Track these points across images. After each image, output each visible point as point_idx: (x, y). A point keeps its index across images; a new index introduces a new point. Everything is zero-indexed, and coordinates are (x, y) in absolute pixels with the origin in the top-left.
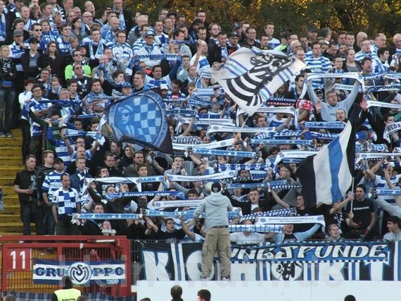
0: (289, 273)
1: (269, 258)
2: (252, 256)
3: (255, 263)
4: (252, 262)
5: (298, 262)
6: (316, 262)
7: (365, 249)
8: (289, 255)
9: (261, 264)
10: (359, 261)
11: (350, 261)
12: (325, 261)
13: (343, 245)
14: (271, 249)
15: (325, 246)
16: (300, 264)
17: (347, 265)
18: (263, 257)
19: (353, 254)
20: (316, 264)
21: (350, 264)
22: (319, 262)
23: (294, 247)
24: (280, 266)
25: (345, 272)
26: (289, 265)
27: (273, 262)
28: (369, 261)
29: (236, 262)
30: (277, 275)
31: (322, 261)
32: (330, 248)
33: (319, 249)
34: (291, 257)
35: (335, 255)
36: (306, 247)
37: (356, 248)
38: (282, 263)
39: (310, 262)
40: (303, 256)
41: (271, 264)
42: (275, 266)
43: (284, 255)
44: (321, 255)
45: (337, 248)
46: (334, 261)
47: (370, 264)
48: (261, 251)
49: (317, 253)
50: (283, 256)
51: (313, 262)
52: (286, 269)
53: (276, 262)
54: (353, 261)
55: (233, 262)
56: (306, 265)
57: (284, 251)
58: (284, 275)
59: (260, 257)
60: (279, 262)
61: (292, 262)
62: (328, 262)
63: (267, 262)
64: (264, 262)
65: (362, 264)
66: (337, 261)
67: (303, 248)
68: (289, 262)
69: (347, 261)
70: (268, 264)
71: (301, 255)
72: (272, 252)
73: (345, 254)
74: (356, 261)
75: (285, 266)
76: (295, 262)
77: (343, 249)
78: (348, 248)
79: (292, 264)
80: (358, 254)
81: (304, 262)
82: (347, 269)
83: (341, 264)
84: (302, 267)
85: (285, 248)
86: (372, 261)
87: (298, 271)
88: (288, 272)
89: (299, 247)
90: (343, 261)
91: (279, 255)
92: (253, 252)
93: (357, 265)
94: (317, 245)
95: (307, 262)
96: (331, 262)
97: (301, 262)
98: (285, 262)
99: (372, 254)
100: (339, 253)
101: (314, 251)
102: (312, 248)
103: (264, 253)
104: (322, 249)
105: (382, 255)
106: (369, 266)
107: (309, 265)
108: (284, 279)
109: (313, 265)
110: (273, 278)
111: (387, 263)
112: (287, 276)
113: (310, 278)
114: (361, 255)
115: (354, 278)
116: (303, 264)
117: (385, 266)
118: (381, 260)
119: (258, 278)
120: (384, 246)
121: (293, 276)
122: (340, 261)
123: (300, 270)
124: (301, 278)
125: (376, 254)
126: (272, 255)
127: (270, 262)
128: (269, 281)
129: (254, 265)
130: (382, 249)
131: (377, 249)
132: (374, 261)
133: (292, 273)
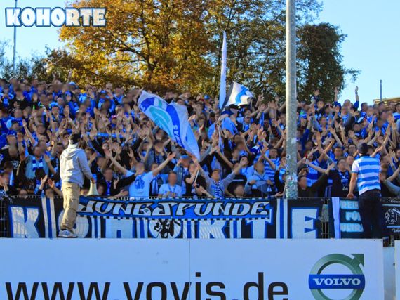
0: (168, 231)
1: (146, 214)
2: (128, 212)
3: (131, 218)
4: (128, 218)
5: (177, 220)
6: (196, 219)
7: (246, 207)
8: (168, 212)
9: (138, 221)
10: (241, 219)
11: (231, 219)
12: (205, 219)
13: (224, 203)
14: (148, 205)
15: (206, 203)
16: (179, 222)
17: (228, 223)
18: (140, 212)
19: (235, 212)
20: (196, 222)
21: (231, 222)
22: (199, 219)
23: (173, 204)
24: (158, 224)
25: (226, 231)
26: (168, 223)
27: (150, 219)
28: (250, 219)
29: (112, 218)
30: (154, 232)
31: (202, 219)
32: (210, 205)
33: (199, 206)
34: (169, 214)
35: (216, 212)
36: (185, 204)
37: (237, 206)
38: (160, 220)
39: (189, 219)
40: (182, 214)
41: (149, 221)
42: (153, 223)
43: (163, 212)
44: (201, 212)
45: (218, 206)
46: (215, 219)
47: (252, 222)
48: (138, 206)
49: (197, 211)
50: (160, 213)
51: (193, 219)
52: (164, 227)
53: (153, 219)
54: (234, 219)
55: (108, 217)
56: (185, 223)
57: (162, 207)
58: (162, 233)
59: (136, 212)
60: (157, 221)
61: (170, 219)
62: (209, 219)
63: (144, 219)
64: (140, 218)
65: (244, 222)
66: (218, 219)
67: (182, 206)
68: (167, 220)
69: (228, 219)
70: (145, 222)
71: (180, 212)
72: (149, 207)
73: (226, 212)
74: (237, 219)
75: (164, 224)
76: (173, 219)
77: (224, 207)
78: (229, 205)
79: (171, 222)
80: (239, 212)
81: (183, 219)
82: (229, 228)
83: (222, 223)
84: (181, 225)
85: (163, 204)
86: (253, 219)
87: (177, 229)
88: (167, 230)
89: (178, 204)
90: (224, 219)
91: (157, 212)
92: (129, 207)
93: (239, 223)
94: (197, 202)
95: (186, 219)
96: (212, 222)
97: (180, 219)
98: (163, 219)
99: (254, 212)
100: (220, 211)
101: (194, 208)
102: (191, 205)
103: (141, 208)
104: (202, 206)
105: (264, 213)
106: (251, 224)
107: (189, 223)
108: (163, 237)
109: (193, 223)
110: (150, 236)
111: (269, 221)
112: (166, 234)
113: (189, 236)
114: (243, 213)
115: (235, 236)
116: (182, 222)
117: (267, 224)
118: (263, 218)
119: (135, 236)
120: (265, 203)
121: (172, 235)
122: (221, 219)
123: (179, 228)
124: (181, 236)
125: (258, 211)
126: (149, 211)
127: (147, 218)
128: (147, 240)
129: (131, 220)
130: (264, 207)
131: (259, 206)
132: (256, 219)
133: (171, 232)
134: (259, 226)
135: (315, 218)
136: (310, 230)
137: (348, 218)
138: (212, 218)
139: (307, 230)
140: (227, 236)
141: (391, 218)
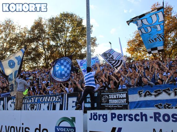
1: (27, 102)
7: (55, 98)
8: (33, 101)
12: (43, 103)
14: (28, 99)
17: (49, 105)
19: (51, 100)
20: (40, 104)
21: (50, 104)
23: (35, 98)
25: (48, 107)
28: (55, 103)
30: (29, 109)
33: (41, 98)
35: (46, 101)
38: (31, 104)
42: (29, 105)
43: (32, 101)
44: (42, 101)
45: (47, 97)
49: (41, 100)
56: (37, 105)
57: (32, 100)
58: (31, 109)
61: (34, 104)
65: (53, 104)
67: (37, 98)
70: (27, 105)
71: (36, 101)
73: (49, 100)
75: (32, 105)
77: (48, 98)
78: (50, 98)
81: (37, 103)
83: (47, 105)
84: (36, 106)
85: (32, 98)
91: (30, 101)
93: (52, 104)
94: (41, 97)
98: (32, 104)
99: (56, 100)
101: (40, 99)
102: (39, 98)
104: (42, 99)
105: (60, 100)
106: (55, 105)
107: (38, 105)
108: (31, 110)
110: (28, 110)
111: (61, 103)
113: (38, 110)
114: (53, 101)
115: (51, 110)
117: (60, 104)
118: (59, 102)
120: (60, 96)
122: (47, 103)
124: (36, 110)
125: (58, 100)
128: (27, 111)
129: (24, 105)
130: (60, 98)
131: (58, 97)
132: (57, 103)
133: (33, 108)
134: (58, 106)
135: (76, 101)
136: (74, 107)
137: (88, 101)
138: (45, 103)
139: (73, 107)
140: (48, 109)
141: (104, 100)
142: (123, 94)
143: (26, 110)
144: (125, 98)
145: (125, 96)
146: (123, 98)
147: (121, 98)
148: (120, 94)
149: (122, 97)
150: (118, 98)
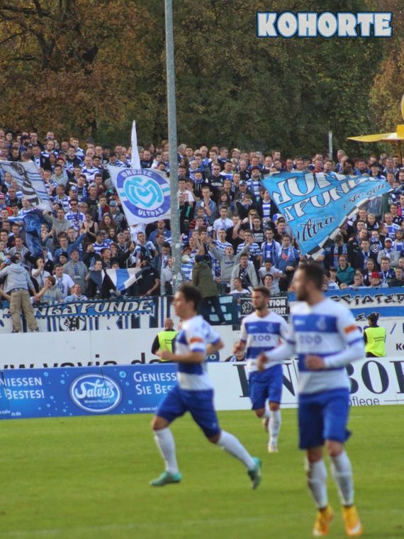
0: (75, 326)
1: (57, 314)
2: (43, 313)
3: (46, 318)
4: (43, 318)
5: (81, 317)
6: (96, 316)
7: (135, 304)
8: (74, 311)
9: (51, 320)
10: (131, 314)
11: (123, 315)
12: (104, 316)
13: (117, 301)
14: (59, 307)
15: (103, 303)
16: (83, 318)
17: (121, 318)
18: (53, 313)
19: (126, 309)
20: (96, 318)
21: (124, 317)
22: (99, 316)
23: (78, 305)
24: (66, 320)
25: (120, 324)
26: (75, 319)
27: (61, 317)
28: (138, 314)
30: (64, 327)
31: (101, 316)
32: (107, 304)
33: (98, 305)
35: (111, 310)
36: (87, 304)
37: (128, 304)
38: (68, 318)
39: (91, 316)
40: (85, 312)
41: (59, 319)
42: (63, 321)
43: (70, 311)
44: (100, 310)
45: (113, 304)
46: (111, 315)
47: (140, 316)
48: (51, 309)
49: (97, 309)
51: (94, 316)
52: (71, 323)
53: (63, 317)
54: (126, 314)
56: (88, 319)
57: (70, 308)
58: (70, 327)
59: (50, 313)
60: (66, 318)
61: (76, 317)
62: (106, 315)
63: (56, 318)
64: (53, 317)
65: (133, 316)
66: (113, 315)
67: (85, 305)
68: (74, 317)
69: (121, 315)
70: (57, 320)
71: (83, 311)
72: (60, 309)
73: (119, 309)
74: (128, 315)
75: (71, 320)
76: (79, 317)
77: (117, 305)
78: (121, 304)
79: (77, 319)
80: (129, 309)
81: (86, 316)
82: (121, 321)
83: (116, 318)
84: (85, 321)
85: (71, 305)
86: (141, 314)
87: (82, 324)
88: (73, 325)
89: (82, 305)
90: (118, 315)
91: (66, 312)
92: (45, 310)
93: (130, 317)
94: (96, 302)
95: (89, 316)
96: (109, 317)
97: (84, 316)
98: (71, 317)
99: (141, 309)
100: (115, 308)
101: (94, 307)
102: (92, 304)
103: (53, 310)
104: (100, 307)
105: (149, 309)
106: (138, 318)
107: (90, 319)
108: (71, 330)
109: (94, 319)
110: (61, 329)
111: (153, 315)
112: (73, 328)
113: (91, 328)
115: (127, 327)
116: (85, 318)
117: (151, 318)
118: (148, 313)
119: (49, 330)
120: (150, 301)
121: (78, 328)
122: (116, 315)
123: (84, 323)
124: (85, 329)
125: (144, 308)
126: (60, 311)
127: (58, 317)
128: (58, 332)
129: (46, 320)
130: (149, 304)
131: (145, 304)
132: (143, 313)
133: (77, 326)
134: (145, 320)
138: (108, 314)
140: (121, 327)
141: (247, 309)
142: (280, 299)
143: (55, 330)
144: (283, 307)
145: (283, 303)
146: (280, 307)
147: (276, 307)
148: (276, 300)
149: (278, 305)
150: (271, 305)
